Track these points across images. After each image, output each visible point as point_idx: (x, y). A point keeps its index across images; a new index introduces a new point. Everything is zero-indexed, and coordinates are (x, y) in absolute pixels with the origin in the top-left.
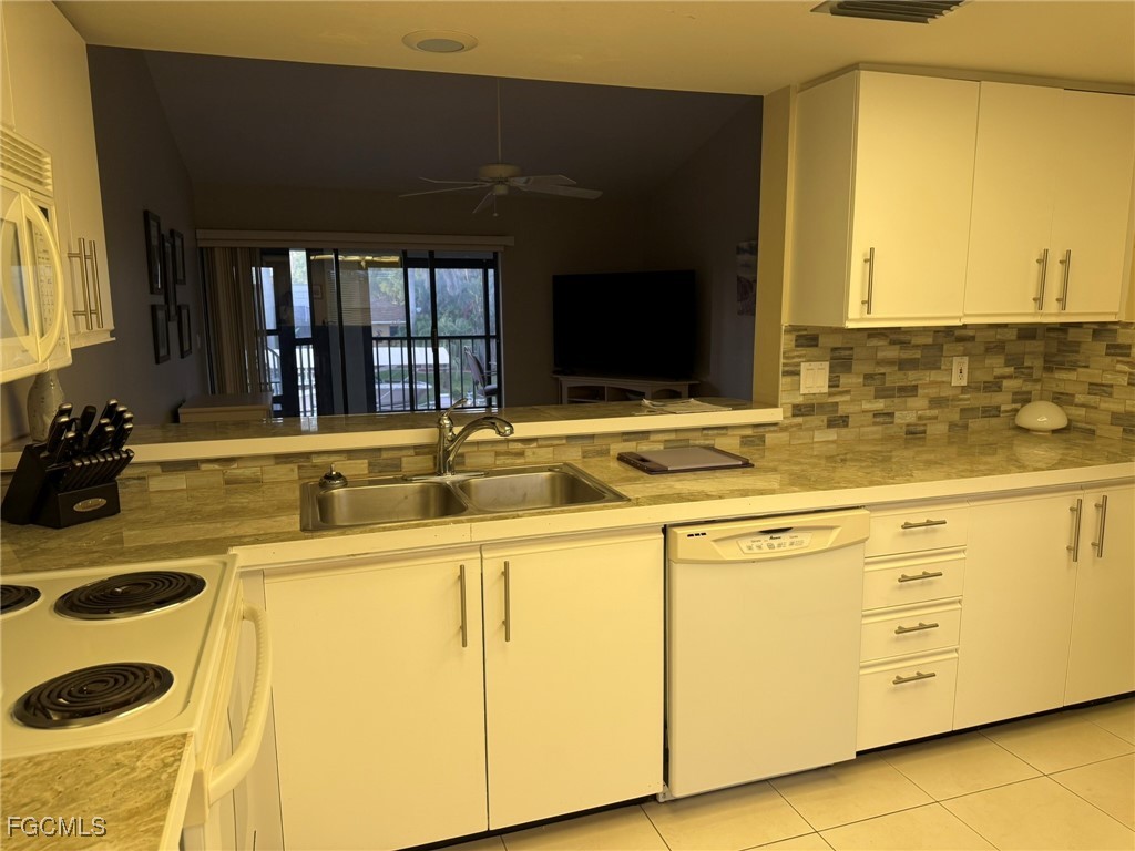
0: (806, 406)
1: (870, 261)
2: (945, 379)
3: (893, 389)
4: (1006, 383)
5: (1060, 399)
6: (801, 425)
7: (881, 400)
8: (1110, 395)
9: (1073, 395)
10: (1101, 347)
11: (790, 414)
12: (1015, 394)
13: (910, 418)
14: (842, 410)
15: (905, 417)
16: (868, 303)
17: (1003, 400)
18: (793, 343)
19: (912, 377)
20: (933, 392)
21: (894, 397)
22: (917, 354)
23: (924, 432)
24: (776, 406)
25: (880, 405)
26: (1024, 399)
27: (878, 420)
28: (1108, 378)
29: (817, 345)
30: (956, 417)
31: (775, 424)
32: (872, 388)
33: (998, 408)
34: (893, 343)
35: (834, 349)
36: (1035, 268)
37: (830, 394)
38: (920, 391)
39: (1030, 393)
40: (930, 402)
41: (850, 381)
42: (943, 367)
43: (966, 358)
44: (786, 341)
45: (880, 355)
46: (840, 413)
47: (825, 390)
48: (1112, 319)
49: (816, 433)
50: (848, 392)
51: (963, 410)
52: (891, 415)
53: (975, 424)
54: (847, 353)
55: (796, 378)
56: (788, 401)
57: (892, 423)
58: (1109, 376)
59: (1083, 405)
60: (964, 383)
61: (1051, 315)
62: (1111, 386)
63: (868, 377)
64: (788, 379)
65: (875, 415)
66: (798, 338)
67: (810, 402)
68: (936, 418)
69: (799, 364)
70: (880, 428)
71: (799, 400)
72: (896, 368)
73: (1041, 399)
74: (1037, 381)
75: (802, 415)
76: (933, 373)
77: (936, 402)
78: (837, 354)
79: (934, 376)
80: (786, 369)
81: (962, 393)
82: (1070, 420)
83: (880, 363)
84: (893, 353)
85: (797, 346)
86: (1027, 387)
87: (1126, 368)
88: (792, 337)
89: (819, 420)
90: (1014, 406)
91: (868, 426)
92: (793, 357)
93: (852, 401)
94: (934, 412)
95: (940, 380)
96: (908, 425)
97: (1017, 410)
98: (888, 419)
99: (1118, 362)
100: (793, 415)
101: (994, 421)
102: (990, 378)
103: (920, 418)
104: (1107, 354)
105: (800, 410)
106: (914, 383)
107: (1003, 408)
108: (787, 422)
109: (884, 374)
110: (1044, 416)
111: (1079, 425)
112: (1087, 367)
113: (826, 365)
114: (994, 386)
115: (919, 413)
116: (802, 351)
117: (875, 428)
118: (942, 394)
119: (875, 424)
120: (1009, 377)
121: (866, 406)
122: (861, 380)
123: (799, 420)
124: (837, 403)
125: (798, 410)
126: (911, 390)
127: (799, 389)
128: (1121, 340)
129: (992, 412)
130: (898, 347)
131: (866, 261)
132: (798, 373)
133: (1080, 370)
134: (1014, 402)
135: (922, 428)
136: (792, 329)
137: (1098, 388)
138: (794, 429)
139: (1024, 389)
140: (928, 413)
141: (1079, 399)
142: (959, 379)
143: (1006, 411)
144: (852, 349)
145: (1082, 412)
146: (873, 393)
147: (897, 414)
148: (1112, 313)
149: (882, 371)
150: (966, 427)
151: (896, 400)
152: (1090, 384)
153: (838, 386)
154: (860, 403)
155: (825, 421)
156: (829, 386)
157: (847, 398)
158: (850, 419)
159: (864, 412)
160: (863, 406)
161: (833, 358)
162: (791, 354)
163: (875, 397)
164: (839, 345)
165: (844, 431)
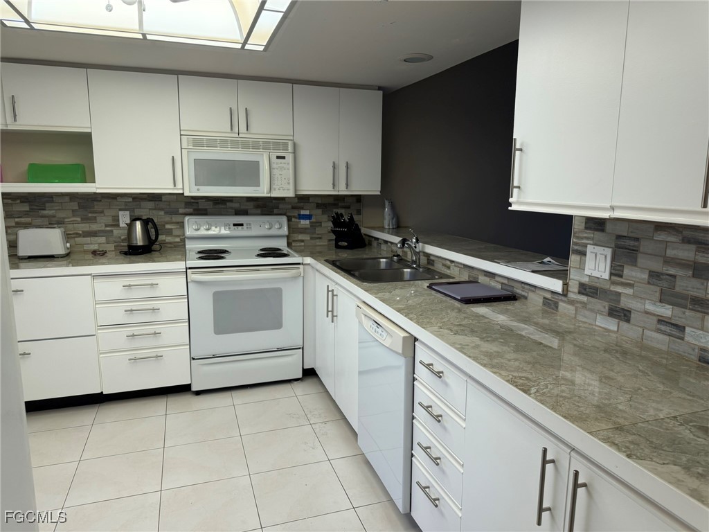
0: (591, 287)
3: (684, 297)
6: (584, 303)
7: (668, 306)
11: (578, 291)
13: (706, 341)
14: (625, 303)
15: (697, 338)
18: (583, 225)
21: (685, 307)
25: (666, 311)
27: (663, 328)
29: (603, 231)
32: (658, 289)
34: (687, 241)
35: (619, 237)
37: (612, 282)
41: (634, 274)
44: (577, 223)
45: (670, 253)
46: (623, 306)
47: (606, 276)
49: (599, 317)
50: (630, 286)
52: (681, 329)
54: (632, 243)
55: (582, 258)
56: (576, 278)
57: (681, 338)
63: (654, 275)
64: (576, 258)
65: (660, 322)
66: (588, 221)
67: (595, 285)
69: (586, 246)
70: (666, 338)
71: (585, 280)
75: (586, 295)
78: (621, 242)
80: (577, 247)
83: (668, 261)
84: (688, 253)
85: (586, 228)
89: (602, 305)
91: (651, 330)
92: (582, 238)
93: (635, 296)
96: (702, 350)
98: (675, 332)
100: (580, 294)
105: (585, 289)
109: (674, 276)
113: (608, 252)
116: (590, 234)
117: (659, 336)
119: (659, 331)
121: (650, 307)
122: (645, 276)
123: (584, 298)
124: (619, 294)
125: (583, 289)
127: (584, 270)
130: (693, 247)
132: (584, 254)
138: (578, 305)
144: (637, 239)
146: (658, 294)
147: (688, 330)
149: (672, 271)
151: (688, 313)
153: (621, 276)
154: (644, 302)
155: (607, 308)
156: (611, 274)
157: (629, 291)
158: (632, 315)
159: (647, 313)
160: (647, 307)
161: (617, 246)
162: (581, 235)
163: (661, 301)
164: (625, 234)
165: (624, 325)
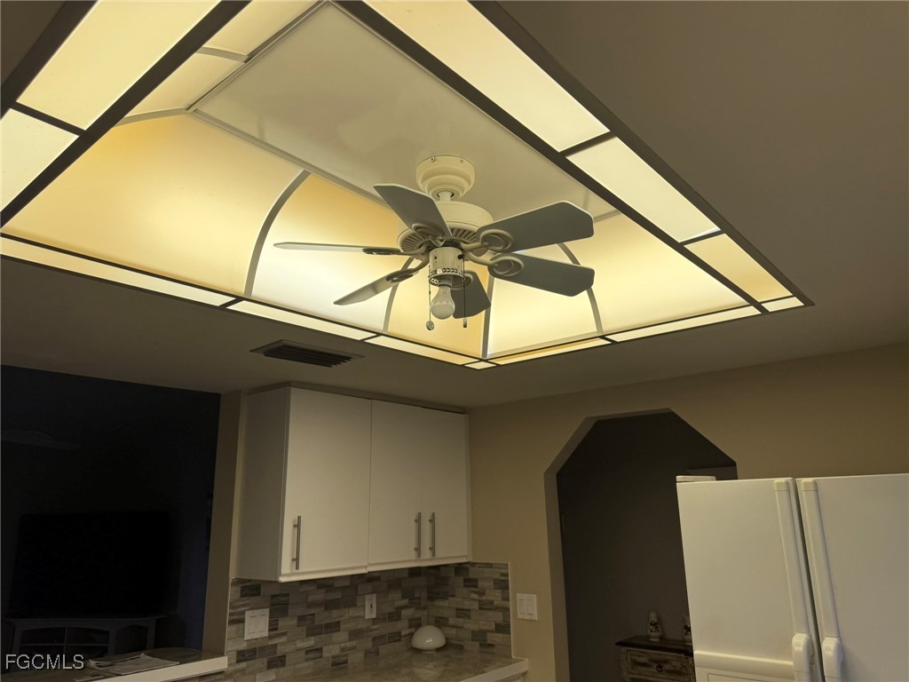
0: (249, 651)
1: (298, 526)
2: (360, 614)
3: (321, 627)
4: (404, 612)
5: (440, 623)
6: (244, 670)
7: (312, 638)
8: (469, 617)
9: (447, 619)
10: (460, 580)
11: (234, 661)
12: (410, 620)
13: (335, 650)
14: (280, 651)
15: (331, 651)
16: (296, 560)
17: (402, 626)
18: (239, 594)
19: (335, 615)
20: (351, 626)
21: (321, 634)
22: (338, 595)
23: (346, 662)
24: (221, 654)
25: (311, 642)
26: (416, 624)
27: (310, 656)
28: (467, 604)
29: (259, 594)
30: (369, 645)
31: (221, 673)
32: (305, 628)
33: (399, 633)
34: (320, 588)
35: (273, 596)
36: (413, 525)
37: (270, 637)
38: (342, 627)
39: (420, 618)
40: (350, 634)
41: (287, 623)
42: (358, 604)
43: (374, 596)
44: (232, 593)
45: (310, 598)
46: (279, 654)
47: (266, 634)
48: (464, 560)
49: (258, 676)
50: (284, 634)
51: (374, 639)
52: (320, 650)
53: (383, 649)
54: (284, 599)
55: (241, 625)
56: (232, 649)
57: (321, 657)
58: (467, 603)
59: (453, 626)
60: (374, 616)
61: (426, 560)
62: (469, 610)
63: (301, 619)
64: (234, 628)
65: (307, 652)
66: (243, 589)
67: (252, 647)
68: (354, 648)
69: (243, 613)
70: (311, 663)
71: (243, 646)
72: (323, 609)
73: (428, 624)
74: (425, 608)
75: (246, 660)
76: (352, 609)
77: (355, 634)
78: (276, 600)
79: (352, 612)
80: (232, 618)
81: (373, 624)
82: (447, 639)
83: (309, 605)
84: (319, 596)
85: (242, 596)
86: (419, 614)
87: (476, 596)
88: (238, 589)
89: (261, 662)
90: (411, 630)
91: (301, 662)
92: (238, 607)
93: (289, 641)
94: (354, 643)
95: (356, 615)
96: (334, 657)
97: (412, 634)
98: (317, 655)
99: (472, 592)
100: (237, 662)
101: (397, 644)
102: (392, 610)
103: (343, 650)
104: (465, 586)
105: (244, 656)
106: (337, 620)
107: (403, 633)
108: (232, 668)
109: (313, 615)
110: (429, 638)
111: (454, 642)
112: (453, 596)
113: (267, 611)
114: (395, 616)
115: (342, 645)
116: (247, 601)
117: (306, 664)
118: (359, 627)
119: (307, 660)
120: (405, 607)
121: (300, 644)
122: (295, 622)
123: (243, 665)
124: (276, 645)
125: (242, 656)
126: (334, 627)
127: (243, 636)
128: (472, 576)
129: (395, 637)
130: (324, 590)
131: (295, 526)
132: (242, 621)
133: (451, 599)
134: (410, 627)
135: (345, 658)
136: (238, 582)
137: (462, 613)
138: (238, 675)
139: (416, 616)
140: (349, 644)
141: (452, 621)
142: (370, 614)
143: (405, 636)
144: (288, 595)
145: (453, 632)
146: (305, 632)
147: (324, 648)
148: (464, 556)
149: (312, 611)
150: (377, 653)
151: (324, 636)
152: (457, 609)
153: (276, 629)
154: (295, 644)
155: (266, 663)
156: (270, 630)
157: (284, 639)
158: (287, 658)
159: (299, 650)
160: (298, 645)
161: (272, 605)
162: (237, 604)
163: (307, 636)
164: (277, 593)
165: (282, 670)
